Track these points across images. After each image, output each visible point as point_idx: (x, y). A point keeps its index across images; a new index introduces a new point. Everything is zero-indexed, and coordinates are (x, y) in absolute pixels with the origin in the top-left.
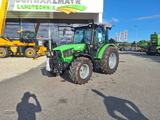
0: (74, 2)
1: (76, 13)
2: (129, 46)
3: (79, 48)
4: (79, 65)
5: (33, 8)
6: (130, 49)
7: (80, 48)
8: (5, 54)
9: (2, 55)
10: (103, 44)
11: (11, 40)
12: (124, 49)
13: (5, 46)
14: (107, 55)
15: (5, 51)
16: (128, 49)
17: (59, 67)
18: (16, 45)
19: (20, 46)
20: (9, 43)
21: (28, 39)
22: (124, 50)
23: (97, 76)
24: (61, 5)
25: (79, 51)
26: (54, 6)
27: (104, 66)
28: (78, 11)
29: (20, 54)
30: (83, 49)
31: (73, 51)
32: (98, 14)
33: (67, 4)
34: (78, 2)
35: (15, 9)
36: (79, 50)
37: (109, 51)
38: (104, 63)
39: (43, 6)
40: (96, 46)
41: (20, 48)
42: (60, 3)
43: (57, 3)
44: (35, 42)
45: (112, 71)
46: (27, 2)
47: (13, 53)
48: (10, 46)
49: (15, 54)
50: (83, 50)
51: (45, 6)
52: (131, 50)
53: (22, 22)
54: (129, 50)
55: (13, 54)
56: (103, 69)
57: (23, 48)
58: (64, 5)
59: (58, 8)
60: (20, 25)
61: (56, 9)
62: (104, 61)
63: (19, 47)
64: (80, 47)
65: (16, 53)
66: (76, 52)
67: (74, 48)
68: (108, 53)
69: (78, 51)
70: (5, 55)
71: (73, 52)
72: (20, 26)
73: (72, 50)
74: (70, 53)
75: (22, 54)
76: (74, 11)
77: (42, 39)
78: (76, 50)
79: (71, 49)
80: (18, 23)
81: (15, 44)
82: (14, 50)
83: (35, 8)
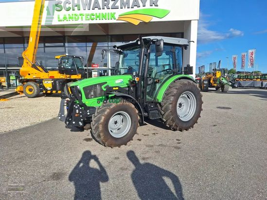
0: (148, 3)
1: (150, 23)
2: (257, 79)
3: (117, 82)
4: (106, 113)
5: (82, 18)
6: (251, 84)
7: (120, 83)
8: (36, 91)
9: (32, 93)
10: (168, 75)
11: (46, 71)
12: (240, 84)
13: (36, 79)
14: (173, 96)
15: (35, 86)
16: (249, 84)
17: (76, 115)
18: (52, 78)
19: (57, 79)
20: (42, 75)
21: (70, 68)
22: (240, 86)
23: (154, 134)
24: (125, 10)
25: (117, 88)
26: (115, 13)
27: (167, 116)
28: (155, 19)
29: (57, 92)
30: (127, 84)
31: (105, 88)
32: (190, 21)
33: (135, 8)
34: (154, 3)
35: (55, 22)
36: (118, 85)
37: (176, 89)
38: (166, 110)
39: (96, 14)
40: (150, 80)
41: (57, 82)
42: (123, 7)
43: (119, 7)
44: (80, 73)
45: (185, 125)
46: (71, 9)
47: (47, 90)
48: (43, 80)
49: (49, 92)
50: (127, 86)
51: (100, 14)
52: (254, 87)
53: (68, 42)
54: (251, 87)
55: (46, 92)
56: (165, 120)
57: (61, 82)
58: (130, 10)
59: (120, 17)
60: (64, 46)
61: (117, 18)
62: (167, 106)
63: (55, 81)
64: (121, 81)
65: (51, 90)
66: (110, 89)
67: (106, 83)
68: (175, 91)
69: (114, 89)
70: (36, 93)
71: (105, 90)
72: (64, 48)
73: (103, 87)
74: (98, 91)
75: (59, 92)
76: (147, 19)
77: (98, 68)
78: (111, 85)
79: (101, 84)
80: (62, 44)
81: (50, 77)
82: (48, 85)
83: (84, 17)
